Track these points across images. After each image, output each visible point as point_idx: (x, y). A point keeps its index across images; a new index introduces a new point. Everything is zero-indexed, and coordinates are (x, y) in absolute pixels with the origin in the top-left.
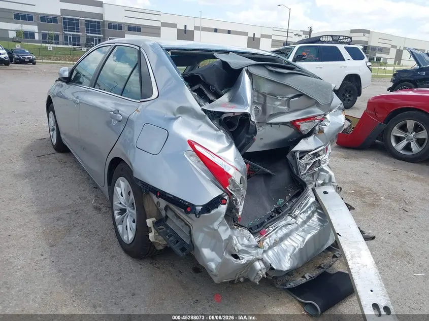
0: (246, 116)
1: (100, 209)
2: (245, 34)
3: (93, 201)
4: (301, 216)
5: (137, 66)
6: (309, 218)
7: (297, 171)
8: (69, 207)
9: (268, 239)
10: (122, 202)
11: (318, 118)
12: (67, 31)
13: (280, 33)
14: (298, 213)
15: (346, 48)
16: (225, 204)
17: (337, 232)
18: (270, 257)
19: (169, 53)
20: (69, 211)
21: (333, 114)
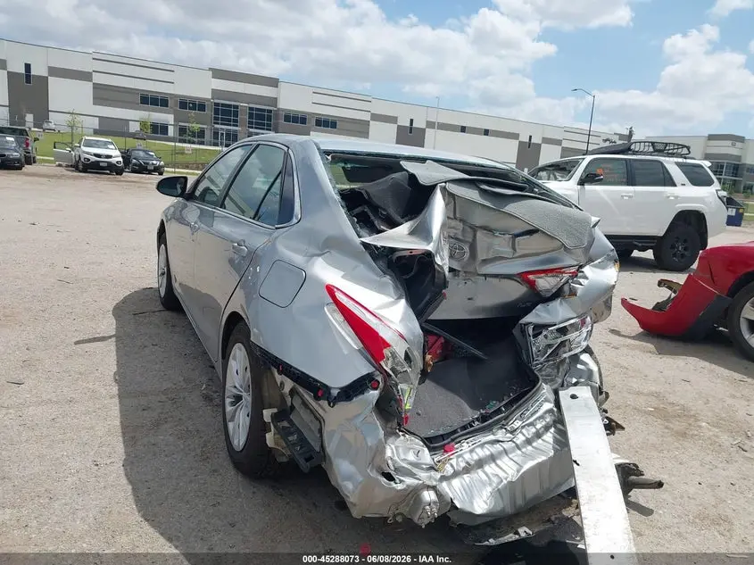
0: (428, 256)
1: (211, 400)
2: (515, 136)
3: (204, 386)
4: (524, 431)
5: (280, 177)
6: (538, 435)
7: (528, 356)
8: (165, 392)
9: (455, 460)
10: (237, 386)
11: (567, 270)
12: (218, 124)
13: (577, 137)
14: (518, 425)
15: (678, 164)
16: (376, 389)
17: (573, 458)
18: (455, 490)
19: (329, 158)
20: (164, 398)
21: (595, 266)
